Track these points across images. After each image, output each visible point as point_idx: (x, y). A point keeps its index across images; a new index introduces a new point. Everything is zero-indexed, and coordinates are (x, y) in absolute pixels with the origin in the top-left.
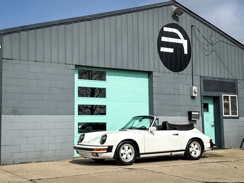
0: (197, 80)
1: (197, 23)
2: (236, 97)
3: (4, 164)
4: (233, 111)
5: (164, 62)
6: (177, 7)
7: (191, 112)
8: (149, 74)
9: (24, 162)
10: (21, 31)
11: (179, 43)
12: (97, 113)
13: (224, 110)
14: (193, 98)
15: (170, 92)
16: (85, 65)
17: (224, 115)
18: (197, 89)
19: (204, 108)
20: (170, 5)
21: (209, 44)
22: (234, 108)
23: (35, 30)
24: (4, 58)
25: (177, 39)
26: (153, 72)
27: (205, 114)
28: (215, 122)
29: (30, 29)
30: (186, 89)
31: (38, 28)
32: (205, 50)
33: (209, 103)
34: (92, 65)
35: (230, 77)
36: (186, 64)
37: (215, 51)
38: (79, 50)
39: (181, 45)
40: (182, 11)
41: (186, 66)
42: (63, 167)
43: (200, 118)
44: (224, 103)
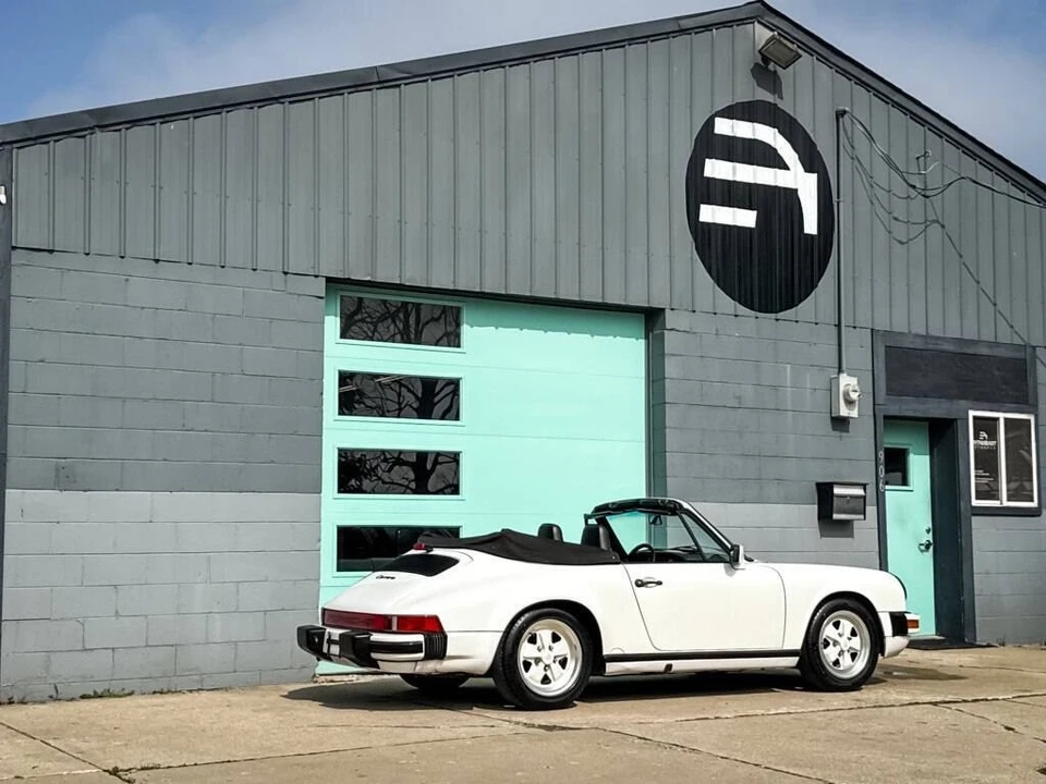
0: (858, 348)
1: (862, 103)
2: (1029, 421)
3: (15, 699)
4: (1014, 485)
5: (714, 268)
6: (772, 30)
7: (830, 486)
8: (650, 319)
9: (99, 692)
10: (92, 128)
11: (780, 185)
12: (443, 485)
13: (976, 476)
14: (840, 423)
15: (739, 398)
16: (368, 278)
17: (977, 498)
18: (857, 388)
19: (886, 472)
20: (742, 22)
21: (913, 193)
22: (1019, 470)
23: (154, 124)
24: (19, 246)
25: (774, 167)
26: (668, 312)
27: (893, 496)
28: (936, 529)
29: (135, 122)
30: (808, 386)
31: (167, 119)
32: (895, 219)
33: (911, 449)
34: (400, 277)
35: (1005, 336)
36: (812, 276)
37: (937, 221)
38: (345, 213)
39: (791, 195)
40: (794, 47)
41: (810, 286)
42: (261, 716)
43: (871, 510)
44: (976, 451)
